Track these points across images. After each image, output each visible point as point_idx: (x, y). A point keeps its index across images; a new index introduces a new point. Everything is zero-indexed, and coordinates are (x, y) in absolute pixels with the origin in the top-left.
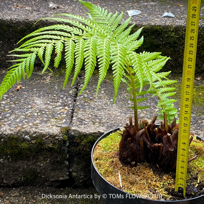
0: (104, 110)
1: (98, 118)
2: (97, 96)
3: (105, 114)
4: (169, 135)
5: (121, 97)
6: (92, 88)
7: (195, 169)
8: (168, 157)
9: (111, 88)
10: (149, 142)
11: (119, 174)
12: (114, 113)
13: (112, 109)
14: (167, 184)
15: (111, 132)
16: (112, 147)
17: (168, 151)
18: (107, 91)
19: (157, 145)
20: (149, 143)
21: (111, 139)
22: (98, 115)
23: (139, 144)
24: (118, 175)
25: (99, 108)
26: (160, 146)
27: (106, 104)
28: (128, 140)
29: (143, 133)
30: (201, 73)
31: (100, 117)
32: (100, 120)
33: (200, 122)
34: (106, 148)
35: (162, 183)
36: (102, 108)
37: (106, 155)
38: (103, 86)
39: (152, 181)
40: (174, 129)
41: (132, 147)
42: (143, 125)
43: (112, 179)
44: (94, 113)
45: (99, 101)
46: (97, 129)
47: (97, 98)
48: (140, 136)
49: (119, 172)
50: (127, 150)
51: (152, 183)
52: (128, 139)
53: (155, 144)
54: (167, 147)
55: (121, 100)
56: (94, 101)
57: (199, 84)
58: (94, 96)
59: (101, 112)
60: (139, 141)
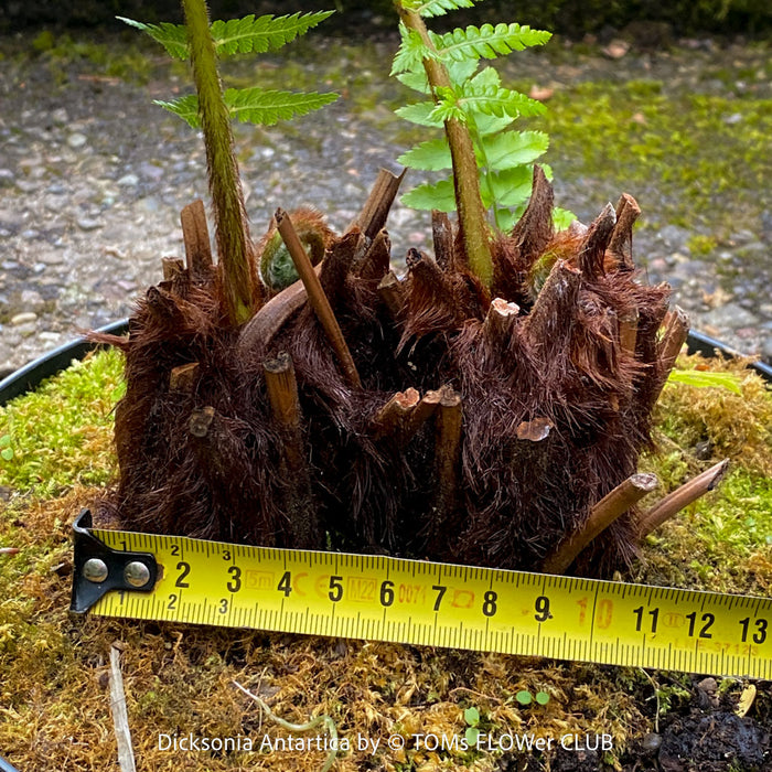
0: (81, 235)
1: (36, 284)
2: (39, 160)
3: (84, 256)
4: (504, 313)
5: (187, 160)
6: (14, 124)
7: (715, 564)
8: (504, 496)
9: (130, 116)
10: (347, 383)
11: (115, 671)
12: (141, 247)
13: (130, 227)
14: (513, 714)
15: (79, 351)
16: (78, 457)
17: (510, 443)
18: (101, 135)
19: (409, 399)
20: (343, 394)
21: (81, 396)
22: (38, 268)
23: (266, 412)
24: (104, 684)
25: (49, 225)
26: (439, 405)
27: (97, 200)
28: (173, 385)
29: (294, 315)
30: (627, 21)
31: (50, 275)
32: (49, 293)
33: (658, 264)
34: (27, 466)
35: (472, 716)
36: (63, 224)
37: (17, 524)
38: (80, 111)
39: (391, 700)
40: (539, 263)
41: (205, 440)
42: (290, 249)
43: (49, 727)
44: (14, 256)
45: (54, 188)
46: (23, 351)
47: (39, 172)
48: (271, 346)
49: (114, 656)
50: (173, 469)
51: (393, 717)
52: (176, 372)
53: (398, 399)
54: (498, 413)
55: (190, 176)
56: (19, 191)
57: (623, 74)
58: (25, 162)
59: (57, 247)
60: (264, 380)
